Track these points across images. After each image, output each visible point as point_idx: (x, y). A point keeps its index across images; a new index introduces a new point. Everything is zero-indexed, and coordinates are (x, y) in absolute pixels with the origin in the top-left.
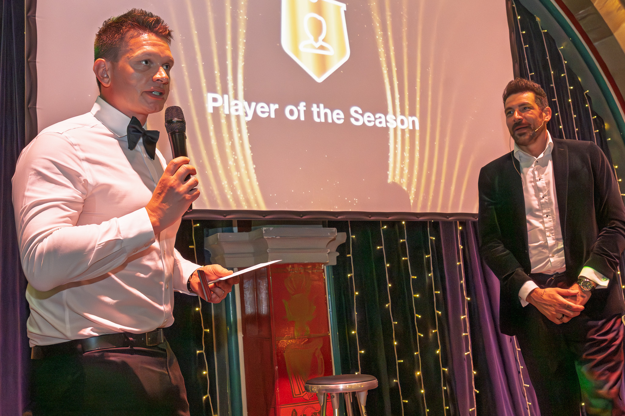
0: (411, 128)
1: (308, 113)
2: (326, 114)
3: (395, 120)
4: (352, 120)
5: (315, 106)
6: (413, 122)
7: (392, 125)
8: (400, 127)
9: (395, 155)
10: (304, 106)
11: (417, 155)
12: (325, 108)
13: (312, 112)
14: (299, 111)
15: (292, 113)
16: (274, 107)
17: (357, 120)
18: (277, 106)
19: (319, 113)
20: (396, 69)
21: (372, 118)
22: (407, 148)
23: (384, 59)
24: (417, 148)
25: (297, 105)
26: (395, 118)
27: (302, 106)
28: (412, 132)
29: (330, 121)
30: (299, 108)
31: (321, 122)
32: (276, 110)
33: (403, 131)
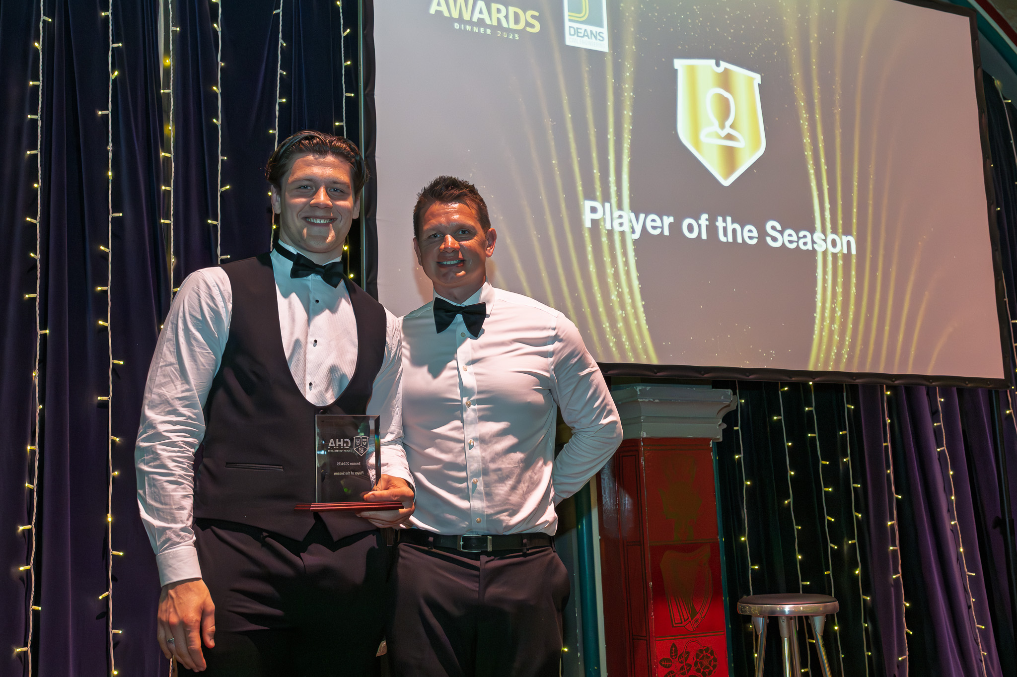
0: (845, 251)
1: (712, 229)
2: (734, 231)
3: (825, 241)
4: (769, 240)
5: (720, 219)
6: (849, 243)
7: (820, 248)
8: (831, 250)
9: (824, 289)
11: (853, 290)
12: (733, 222)
13: (716, 228)
14: (699, 226)
15: (690, 228)
16: (668, 220)
17: (775, 239)
18: (671, 219)
19: (725, 229)
20: (826, 168)
21: (795, 238)
22: (840, 280)
23: (811, 153)
24: (854, 280)
25: (697, 219)
26: (824, 238)
27: (704, 219)
28: (847, 257)
29: (740, 240)
30: (700, 222)
31: (728, 242)
32: (671, 224)
33: (835, 255)
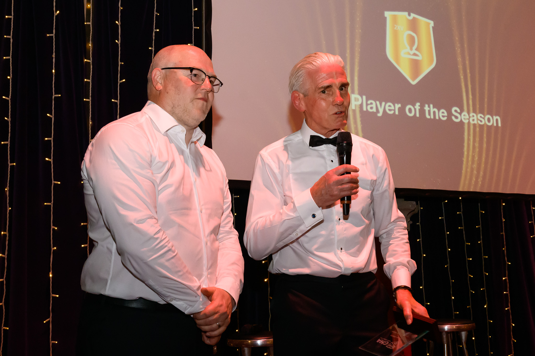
1: (422, 111)
2: (434, 112)
4: (453, 118)
5: (427, 106)
10: (419, 106)
12: (434, 107)
13: (425, 111)
14: (415, 109)
15: (410, 111)
16: (398, 106)
17: (456, 117)
18: (400, 105)
19: (429, 111)
23: (461, 67)
25: (414, 105)
27: (418, 106)
29: (437, 118)
30: (415, 107)
31: (431, 118)
32: (399, 108)
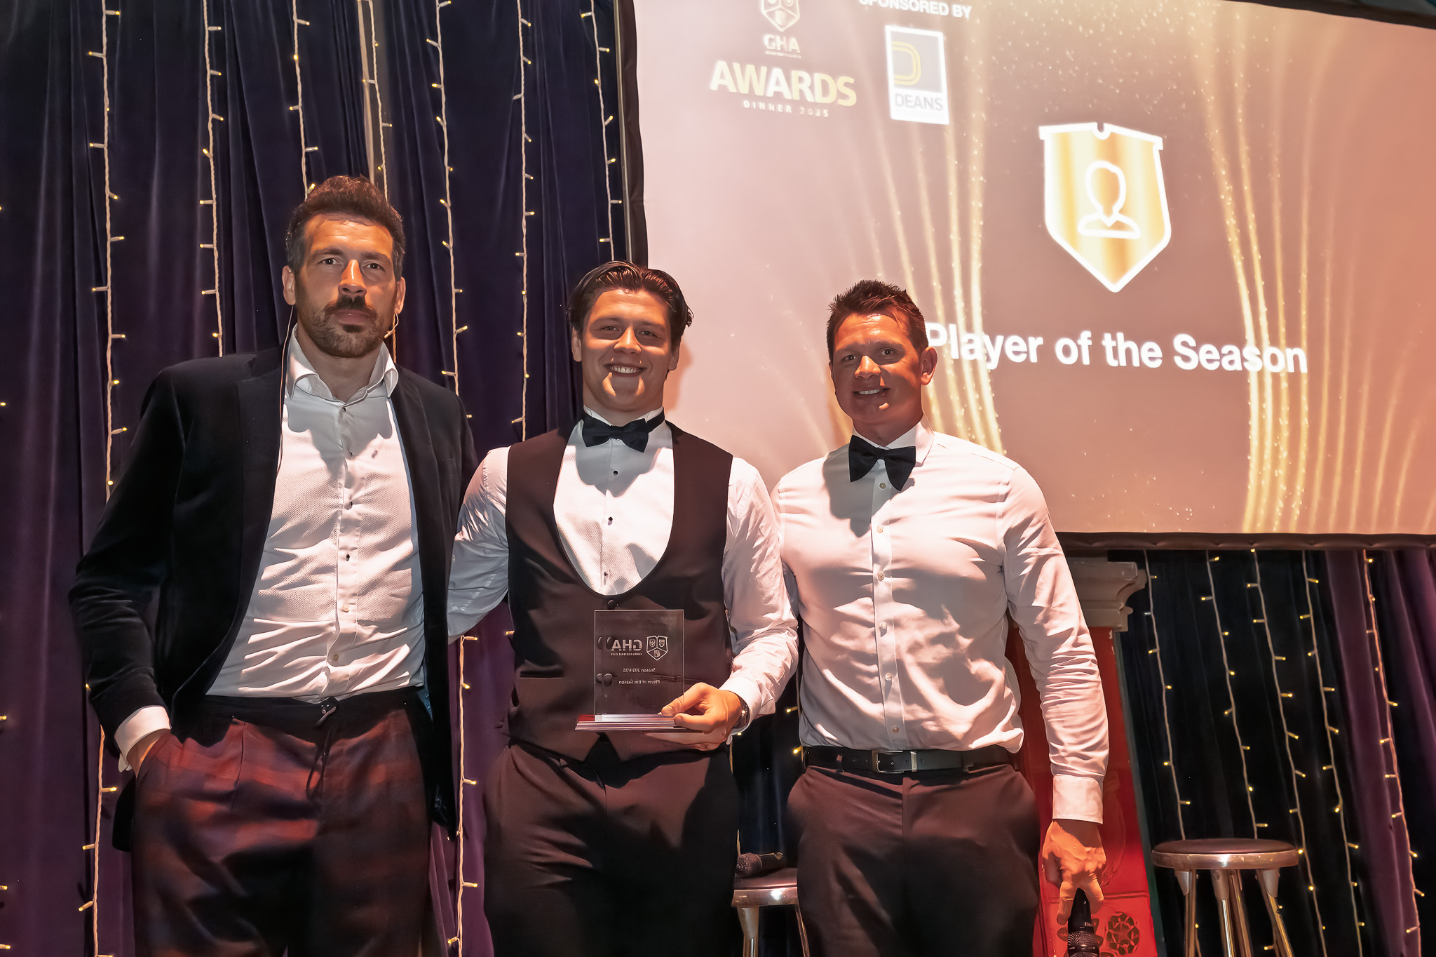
0: (1292, 369)
1: (1097, 350)
2: (1128, 352)
3: (1260, 356)
4: (1178, 360)
5: (1108, 336)
6: (1296, 358)
7: (1253, 367)
8: (1270, 368)
9: (1262, 422)
10: (1089, 338)
11: (1305, 422)
12: (1126, 339)
13: (1103, 349)
14: (1079, 347)
15: (1067, 351)
16: (1036, 342)
17: (1186, 359)
18: (1040, 341)
19: (1115, 350)
20: (1260, 257)
21: (1216, 355)
22: (1285, 408)
23: (1237, 239)
24: (1305, 408)
25: (1075, 337)
26: (1259, 353)
27: (1085, 338)
28: (1294, 378)
29: (1136, 363)
31: (1119, 367)
32: (1040, 349)
33: (1276, 377)
